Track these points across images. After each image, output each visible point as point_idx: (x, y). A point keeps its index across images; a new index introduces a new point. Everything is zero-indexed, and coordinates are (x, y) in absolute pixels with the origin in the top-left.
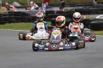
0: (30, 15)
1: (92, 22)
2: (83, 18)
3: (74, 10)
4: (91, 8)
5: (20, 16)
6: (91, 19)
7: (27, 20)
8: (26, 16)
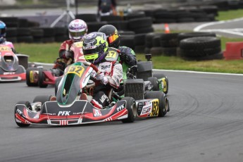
0: (38, 25)
1: (185, 40)
2: (164, 30)
3: (142, 13)
4: (182, 8)
5: (14, 29)
6: (182, 34)
7: (31, 37)
8: (30, 29)
